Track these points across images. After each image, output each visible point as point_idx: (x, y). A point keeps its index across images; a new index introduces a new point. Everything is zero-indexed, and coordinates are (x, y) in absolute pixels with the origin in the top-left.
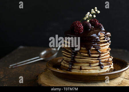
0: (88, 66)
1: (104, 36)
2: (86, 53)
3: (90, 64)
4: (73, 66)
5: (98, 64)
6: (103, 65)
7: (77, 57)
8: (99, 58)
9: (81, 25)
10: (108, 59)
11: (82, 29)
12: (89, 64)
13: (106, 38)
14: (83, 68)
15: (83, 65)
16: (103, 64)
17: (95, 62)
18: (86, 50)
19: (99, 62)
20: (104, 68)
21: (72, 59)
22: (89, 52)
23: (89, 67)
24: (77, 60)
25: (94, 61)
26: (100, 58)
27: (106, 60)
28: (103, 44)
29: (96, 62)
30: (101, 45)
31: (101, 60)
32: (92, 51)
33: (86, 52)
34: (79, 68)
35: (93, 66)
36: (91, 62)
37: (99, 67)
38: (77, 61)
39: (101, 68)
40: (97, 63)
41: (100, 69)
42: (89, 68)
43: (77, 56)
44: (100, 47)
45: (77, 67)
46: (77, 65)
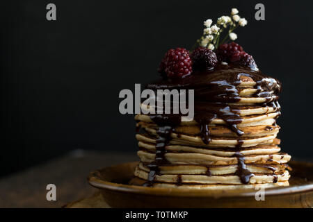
0: (202, 174)
1: (255, 87)
2: (195, 136)
3: (208, 169)
4: (157, 176)
5: (233, 169)
6: (249, 173)
7: (170, 147)
8: (237, 153)
9: (182, 55)
10: (267, 156)
11: (185, 64)
12: (206, 169)
13: (259, 91)
14: (186, 179)
15: (187, 171)
16: (250, 169)
17: (225, 163)
18: (196, 125)
19: (239, 164)
20: (253, 181)
21: (158, 155)
22: (204, 131)
23: (205, 177)
24: (171, 157)
25: (221, 160)
26: (244, 152)
27: (261, 159)
28: (249, 110)
29: (228, 162)
30: (244, 112)
31: (245, 158)
32: (213, 129)
33: (197, 131)
34: (175, 181)
35: (219, 175)
36: (211, 163)
37: (236, 177)
38: (171, 160)
39: (244, 182)
40: (231, 167)
41: (239, 183)
42: (203, 179)
43: (171, 145)
44: (241, 117)
45: (169, 178)
46: (169, 172)
